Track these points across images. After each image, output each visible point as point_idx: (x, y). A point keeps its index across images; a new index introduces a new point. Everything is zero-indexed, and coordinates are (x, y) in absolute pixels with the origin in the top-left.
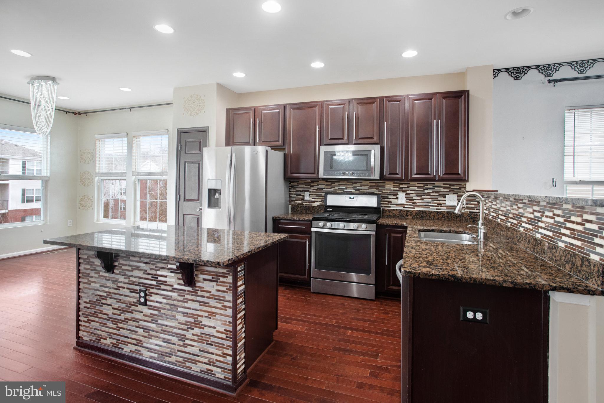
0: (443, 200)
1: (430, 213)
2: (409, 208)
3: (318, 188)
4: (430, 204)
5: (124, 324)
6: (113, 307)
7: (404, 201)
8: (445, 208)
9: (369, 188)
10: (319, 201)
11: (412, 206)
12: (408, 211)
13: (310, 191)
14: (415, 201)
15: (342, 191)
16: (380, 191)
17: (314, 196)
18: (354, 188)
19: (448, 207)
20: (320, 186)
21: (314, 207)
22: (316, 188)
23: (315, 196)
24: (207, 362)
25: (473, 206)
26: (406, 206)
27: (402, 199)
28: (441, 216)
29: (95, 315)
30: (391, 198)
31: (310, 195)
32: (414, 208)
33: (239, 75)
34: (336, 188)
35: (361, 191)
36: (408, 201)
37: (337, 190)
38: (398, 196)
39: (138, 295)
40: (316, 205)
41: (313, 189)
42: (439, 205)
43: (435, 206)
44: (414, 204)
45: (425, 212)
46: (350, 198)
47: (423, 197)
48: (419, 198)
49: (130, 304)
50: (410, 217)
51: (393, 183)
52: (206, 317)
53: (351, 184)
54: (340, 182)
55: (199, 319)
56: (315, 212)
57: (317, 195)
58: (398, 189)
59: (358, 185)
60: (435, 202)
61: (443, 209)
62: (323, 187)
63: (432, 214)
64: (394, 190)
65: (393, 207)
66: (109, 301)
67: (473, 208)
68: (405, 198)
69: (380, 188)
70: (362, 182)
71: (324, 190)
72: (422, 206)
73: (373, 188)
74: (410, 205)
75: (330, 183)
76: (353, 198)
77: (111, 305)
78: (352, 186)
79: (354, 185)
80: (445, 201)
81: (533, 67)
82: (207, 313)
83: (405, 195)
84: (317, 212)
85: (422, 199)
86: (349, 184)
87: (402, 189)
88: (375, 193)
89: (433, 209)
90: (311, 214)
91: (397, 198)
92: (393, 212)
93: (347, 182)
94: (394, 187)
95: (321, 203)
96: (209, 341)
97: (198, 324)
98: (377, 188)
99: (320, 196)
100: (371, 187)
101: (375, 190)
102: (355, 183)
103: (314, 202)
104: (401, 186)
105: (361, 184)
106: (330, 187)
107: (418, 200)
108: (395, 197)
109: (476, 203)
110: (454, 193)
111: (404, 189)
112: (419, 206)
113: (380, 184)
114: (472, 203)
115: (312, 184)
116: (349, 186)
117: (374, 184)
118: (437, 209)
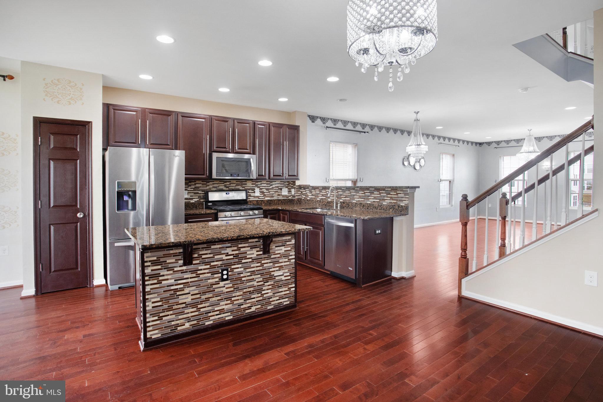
0: (280, 192)
1: (274, 200)
2: (262, 198)
3: (195, 187)
4: (274, 195)
5: (204, 303)
6: (191, 294)
7: (259, 194)
8: (282, 197)
9: (235, 186)
10: (197, 198)
11: (263, 197)
12: (262, 201)
13: (188, 190)
14: (265, 193)
15: (216, 189)
16: (243, 188)
17: (191, 194)
18: (225, 186)
19: (283, 196)
20: (197, 185)
21: (192, 203)
22: (193, 187)
23: (193, 194)
24: (278, 298)
25: (299, 194)
26: (260, 197)
27: (257, 193)
28: (280, 202)
29: (170, 309)
30: (250, 193)
31: (188, 193)
32: (265, 198)
33: (146, 77)
34: (211, 187)
35: (230, 188)
36: (261, 193)
37: (211, 188)
38: (255, 191)
39: (220, 275)
40: (194, 202)
41: (191, 188)
42: (279, 195)
43: (277, 196)
44: (264, 195)
45: (272, 200)
46: (227, 194)
47: (270, 190)
48: (268, 191)
49: (211, 285)
50: (263, 204)
51: (252, 182)
52: (277, 270)
53: (223, 183)
54: (213, 181)
55: (272, 273)
56: (193, 207)
57: (195, 193)
58: (255, 186)
59: (228, 183)
60: (276, 193)
61: (281, 198)
62: (200, 186)
63: (276, 202)
64: (252, 187)
65: (252, 199)
66: (187, 290)
67: (299, 196)
68: (260, 192)
69: (243, 186)
70: (230, 181)
71: (200, 188)
72: (269, 197)
73: (238, 186)
74: (262, 196)
75: (205, 183)
76: (229, 194)
77: (189, 293)
78: (224, 185)
79: (225, 184)
80: (282, 192)
81: (319, 118)
82: (278, 268)
83: (260, 190)
84: (196, 208)
85: (269, 192)
86: (221, 183)
87: (257, 186)
88: (240, 189)
89: (275, 198)
90: (191, 209)
91: (254, 192)
92: (253, 202)
93: (220, 181)
94: (252, 184)
95: (198, 199)
96: (279, 285)
97: (271, 277)
98: (241, 185)
99: (198, 193)
100: (237, 185)
101: (240, 187)
102: (226, 182)
103: (192, 199)
104: (257, 184)
105: (230, 183)
106: (205, 186)
107: (266, 192)
108: (253, 192)
109: (300, 192)
110: (286, 187)
111: (259, 186)
112: (267, 197)
113: (243, 183)
114: (299, 192)
115: (189, 184)
116: (221, 185)
117: (239, 183)
118: (277, 198)
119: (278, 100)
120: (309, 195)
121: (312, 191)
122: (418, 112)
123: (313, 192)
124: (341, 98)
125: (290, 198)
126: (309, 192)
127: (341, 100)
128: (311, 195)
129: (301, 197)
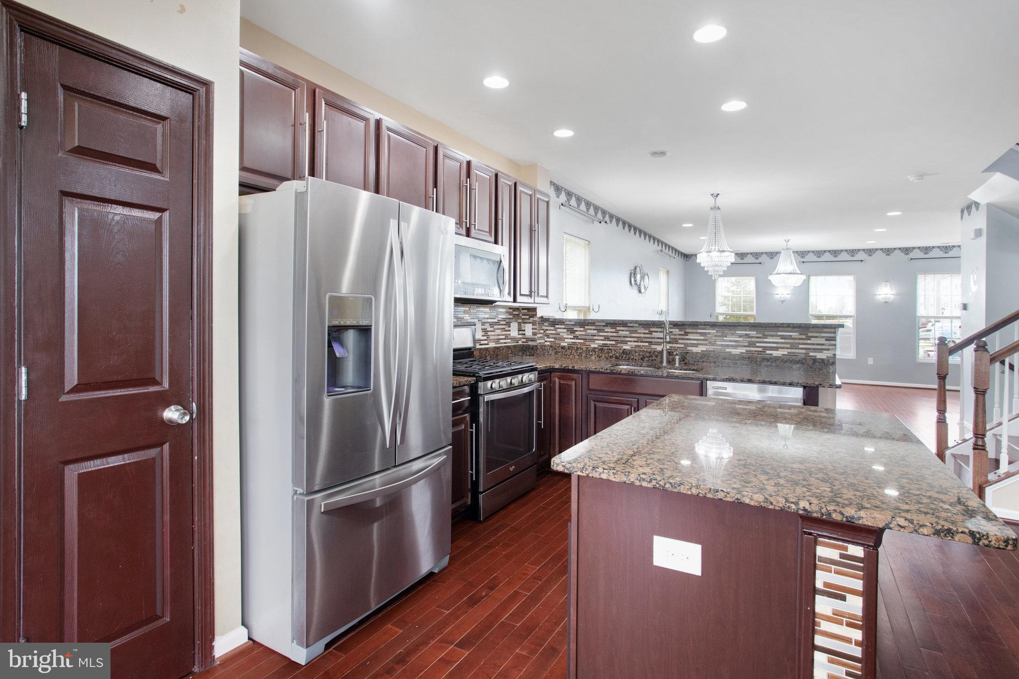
1: (500, 347)
2: (484, 345)
4: (500, 337)
7: (481, 335)
8: (510, 340)
11: (486, 342)
12: (485, 349)
14: (489, 334)
19: (513, 339)
26: (482, 342)
32: (488, 344)
36: (484, 334)
38: (476, 328)
42: (506, 337)
43: (503, 339)
44: (488, 338)
47: (495, 327)
48: (492, 329)
60: (503, 333)
61: (509, 343)
63: (502, 351)
67: (541, 338)
68: (482, 330)
72: (494, 341)
74: (485, 340)
80: (509, 331)
83: (482, 326)
85: (494, 331)
89: (502, 343)
107: (491, 332)
109: (542, 331)
110: (515, 321)
112: (491, 341)
114: (540, 331)
119: (553, 133)
120: (565, 337)
121: (575, 329)
122: (718, 195)
123: (577, 331)
124: (655, 150)
125: (520, 343)
126: (565, 330)
127: (654, 154)
128: (572, 337)
129: (543, 341)
